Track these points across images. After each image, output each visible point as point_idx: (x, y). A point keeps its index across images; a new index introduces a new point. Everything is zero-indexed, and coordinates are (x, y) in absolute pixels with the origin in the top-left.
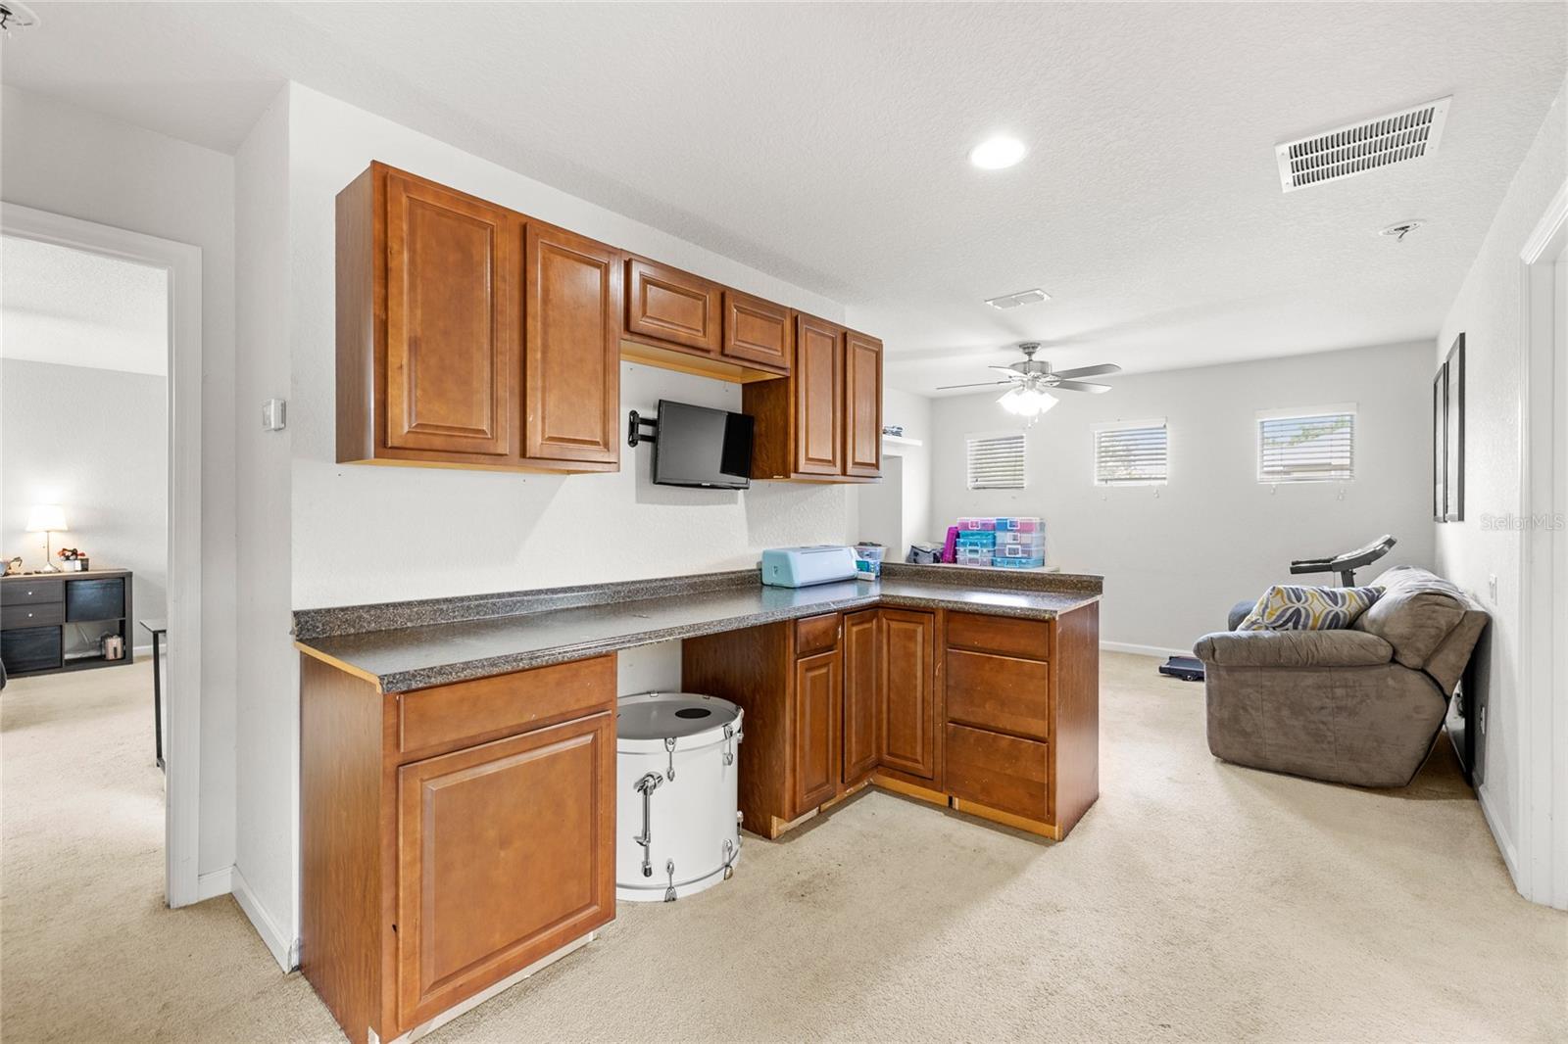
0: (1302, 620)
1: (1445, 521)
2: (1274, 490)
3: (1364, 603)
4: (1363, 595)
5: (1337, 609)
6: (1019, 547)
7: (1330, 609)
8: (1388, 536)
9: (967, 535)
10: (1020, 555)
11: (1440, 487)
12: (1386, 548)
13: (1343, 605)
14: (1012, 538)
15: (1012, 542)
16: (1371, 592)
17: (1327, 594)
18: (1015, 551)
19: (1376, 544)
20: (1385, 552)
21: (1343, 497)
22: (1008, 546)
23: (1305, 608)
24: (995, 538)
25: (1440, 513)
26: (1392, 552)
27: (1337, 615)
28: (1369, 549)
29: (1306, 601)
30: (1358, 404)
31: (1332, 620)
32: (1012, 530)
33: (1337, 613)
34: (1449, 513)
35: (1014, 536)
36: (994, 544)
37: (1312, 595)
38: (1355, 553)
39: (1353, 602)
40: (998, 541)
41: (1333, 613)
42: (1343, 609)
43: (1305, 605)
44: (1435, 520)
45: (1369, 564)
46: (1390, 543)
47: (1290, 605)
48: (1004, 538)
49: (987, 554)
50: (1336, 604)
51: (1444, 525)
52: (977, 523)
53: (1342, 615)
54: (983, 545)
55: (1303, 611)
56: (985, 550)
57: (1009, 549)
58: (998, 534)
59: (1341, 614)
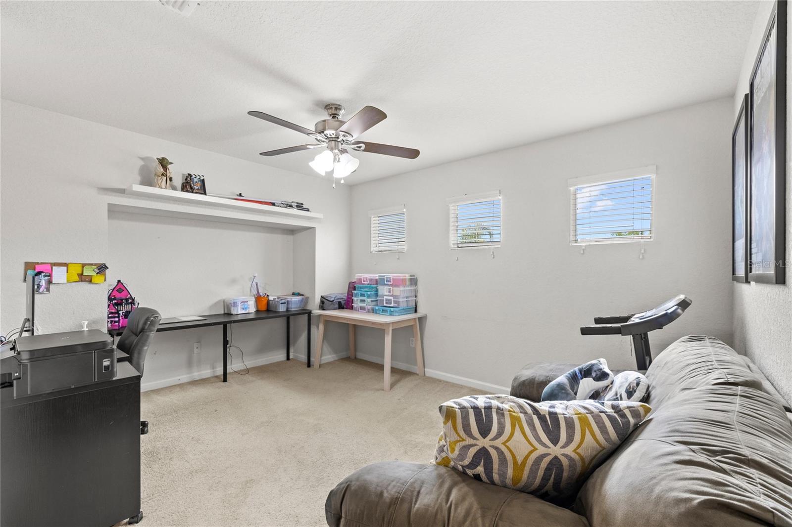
0: (496, 466)
1: (747, 281)
2: (583, 250)
3: (608, 439)
4: (608, 424)
5: (556, 451)
6: (392, 298)
7: (541, 450)
8: (682, 297)
9: (361, 288)
10: (392, 305)
11: (740, 244)
12: (679, 311)
13: (570, 439)
14: (388, 290)
15: (388, 294)
16: (623, 416)
17: (542, 418)
18: (389, 301)
19: (670, 306)
20: (678, 315)
21: (643, 256)
22: (385, 297)
23: (496, 448)
24: (377, 291)
25: (741, 272)
26: (686, 315)
27: (556, 460)
28: (660, 311)
29: (500, 434)
30: (657, 168)
31: (548, 469)
32: (388, 284)
33: (556, 458)
34: (754, 272)
35: (390, 289)
36: (377, 295)
37: (515, 420)
38: (648, 314)
39: (588, 436)
40: (380, 293)
41: (547, 460)
42: (569, 450)
43: (498, 443)
44: (735, 278)
45: (661, 328)
46: (684, 304)
47: (469, 441)
48: (383, 290)
49: (371, 304)
50: (555, 440)
51: (744, 286)
52: (366, 278)
53: (565, 462)
54: (369, 296)
55: (494, 453)
56: (369, 300)
57: (386, 300)
58: (380, 288)
59: (562, 459)
